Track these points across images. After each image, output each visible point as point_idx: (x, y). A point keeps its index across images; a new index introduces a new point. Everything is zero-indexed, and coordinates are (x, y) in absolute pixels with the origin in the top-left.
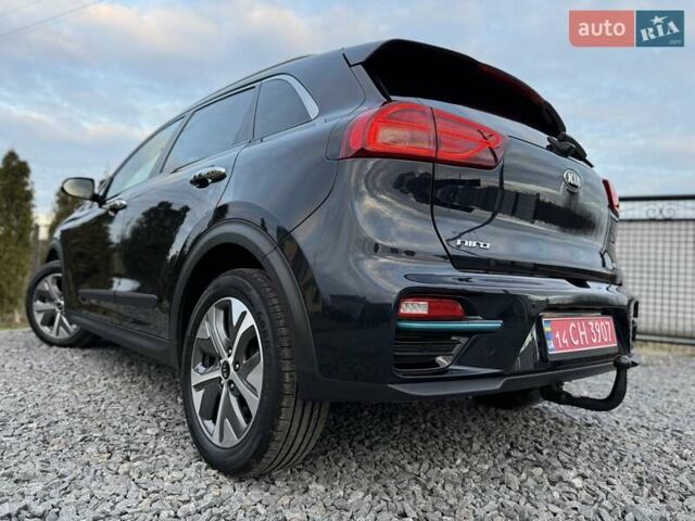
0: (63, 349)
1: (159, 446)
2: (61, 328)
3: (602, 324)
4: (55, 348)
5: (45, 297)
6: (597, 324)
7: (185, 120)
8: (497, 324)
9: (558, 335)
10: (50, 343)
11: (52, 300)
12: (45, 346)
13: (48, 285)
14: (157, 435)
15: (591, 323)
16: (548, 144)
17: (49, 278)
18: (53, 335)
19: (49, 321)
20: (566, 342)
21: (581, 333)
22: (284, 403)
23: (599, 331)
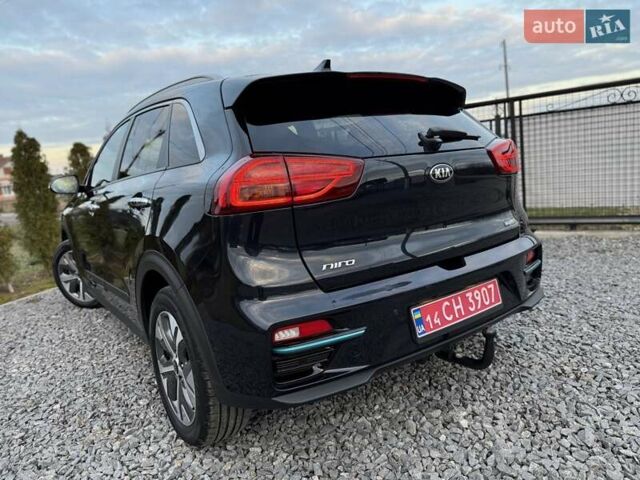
0: (90, 311)
1: (148, 417)
2: (86, 294)
3: (484, 289)
4: (84, 310)
5: (67, 270)
6: (477, 292)
7: (130, 123)
8: (361, 331)
9: (429, 318)
10: (81, 305)
11: (73, 272)
12: (76, 310)
13: (66, 261)
14: (148, 404)
15: (469, 295)
16: (419, 140)
17: (66, 255)
18: (81, 299)
19: (76, 289)
20: (438, 321)
21: (456, 308)
22: (211, 403)
23: (478, 298)
